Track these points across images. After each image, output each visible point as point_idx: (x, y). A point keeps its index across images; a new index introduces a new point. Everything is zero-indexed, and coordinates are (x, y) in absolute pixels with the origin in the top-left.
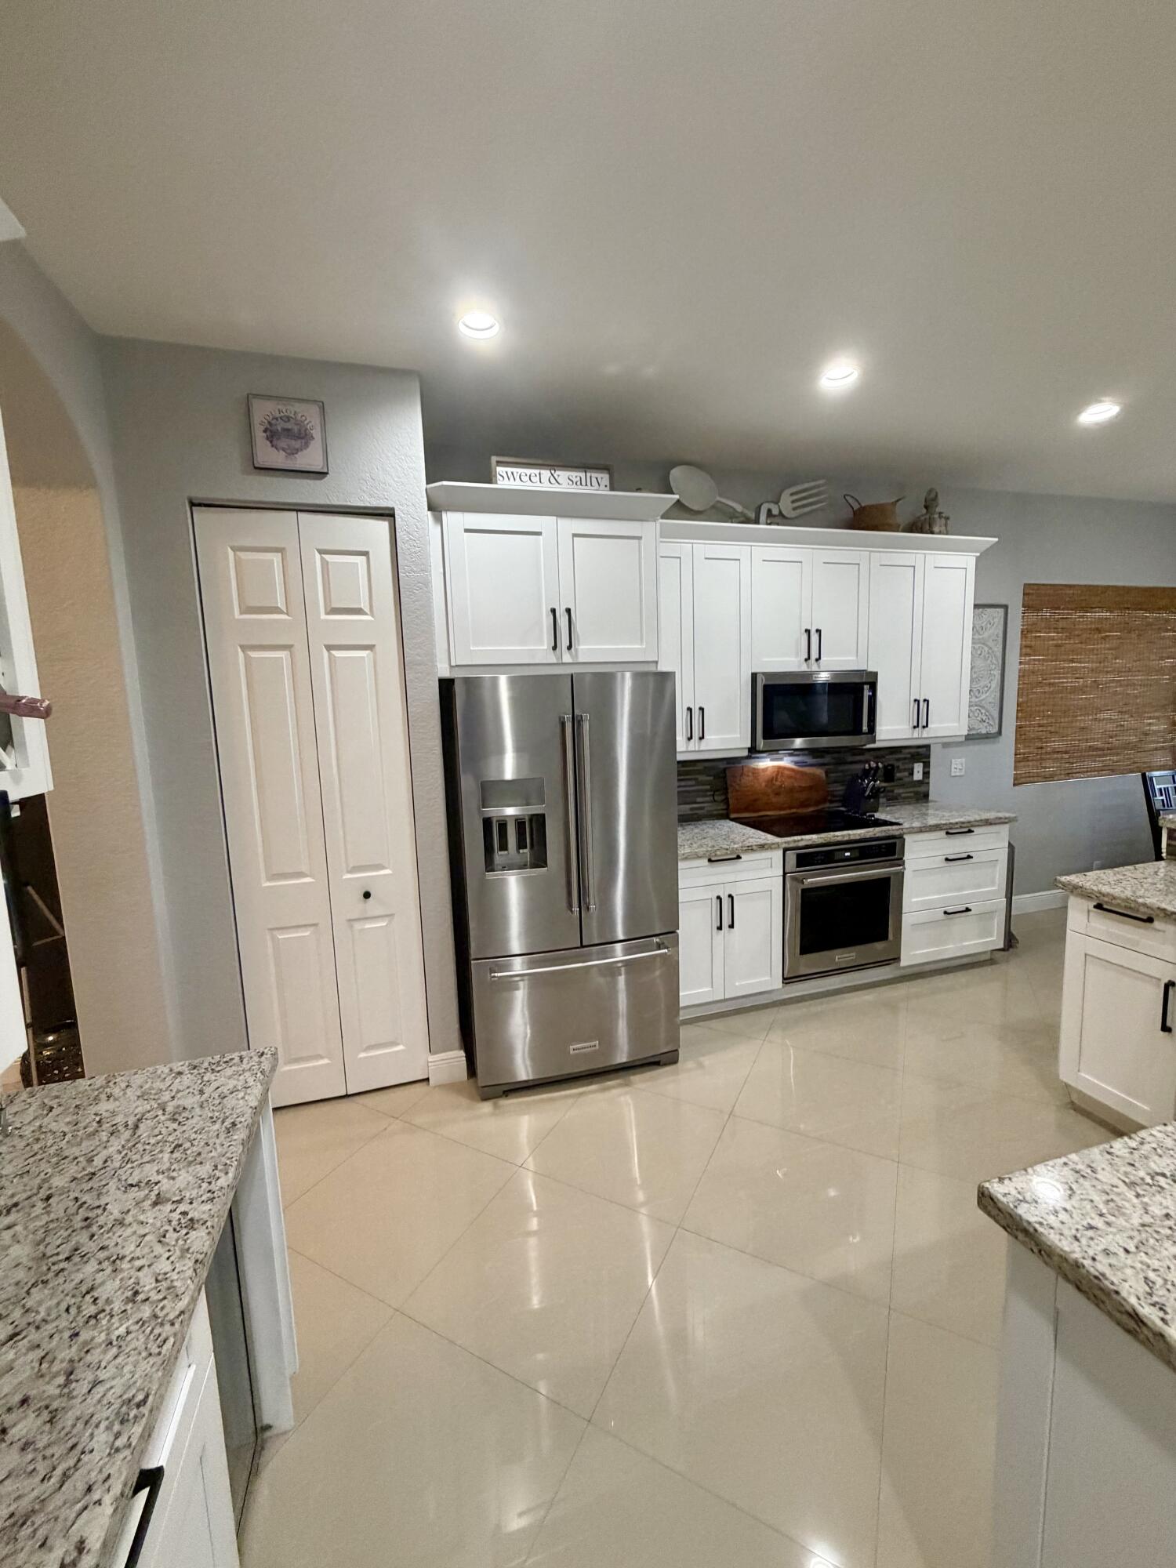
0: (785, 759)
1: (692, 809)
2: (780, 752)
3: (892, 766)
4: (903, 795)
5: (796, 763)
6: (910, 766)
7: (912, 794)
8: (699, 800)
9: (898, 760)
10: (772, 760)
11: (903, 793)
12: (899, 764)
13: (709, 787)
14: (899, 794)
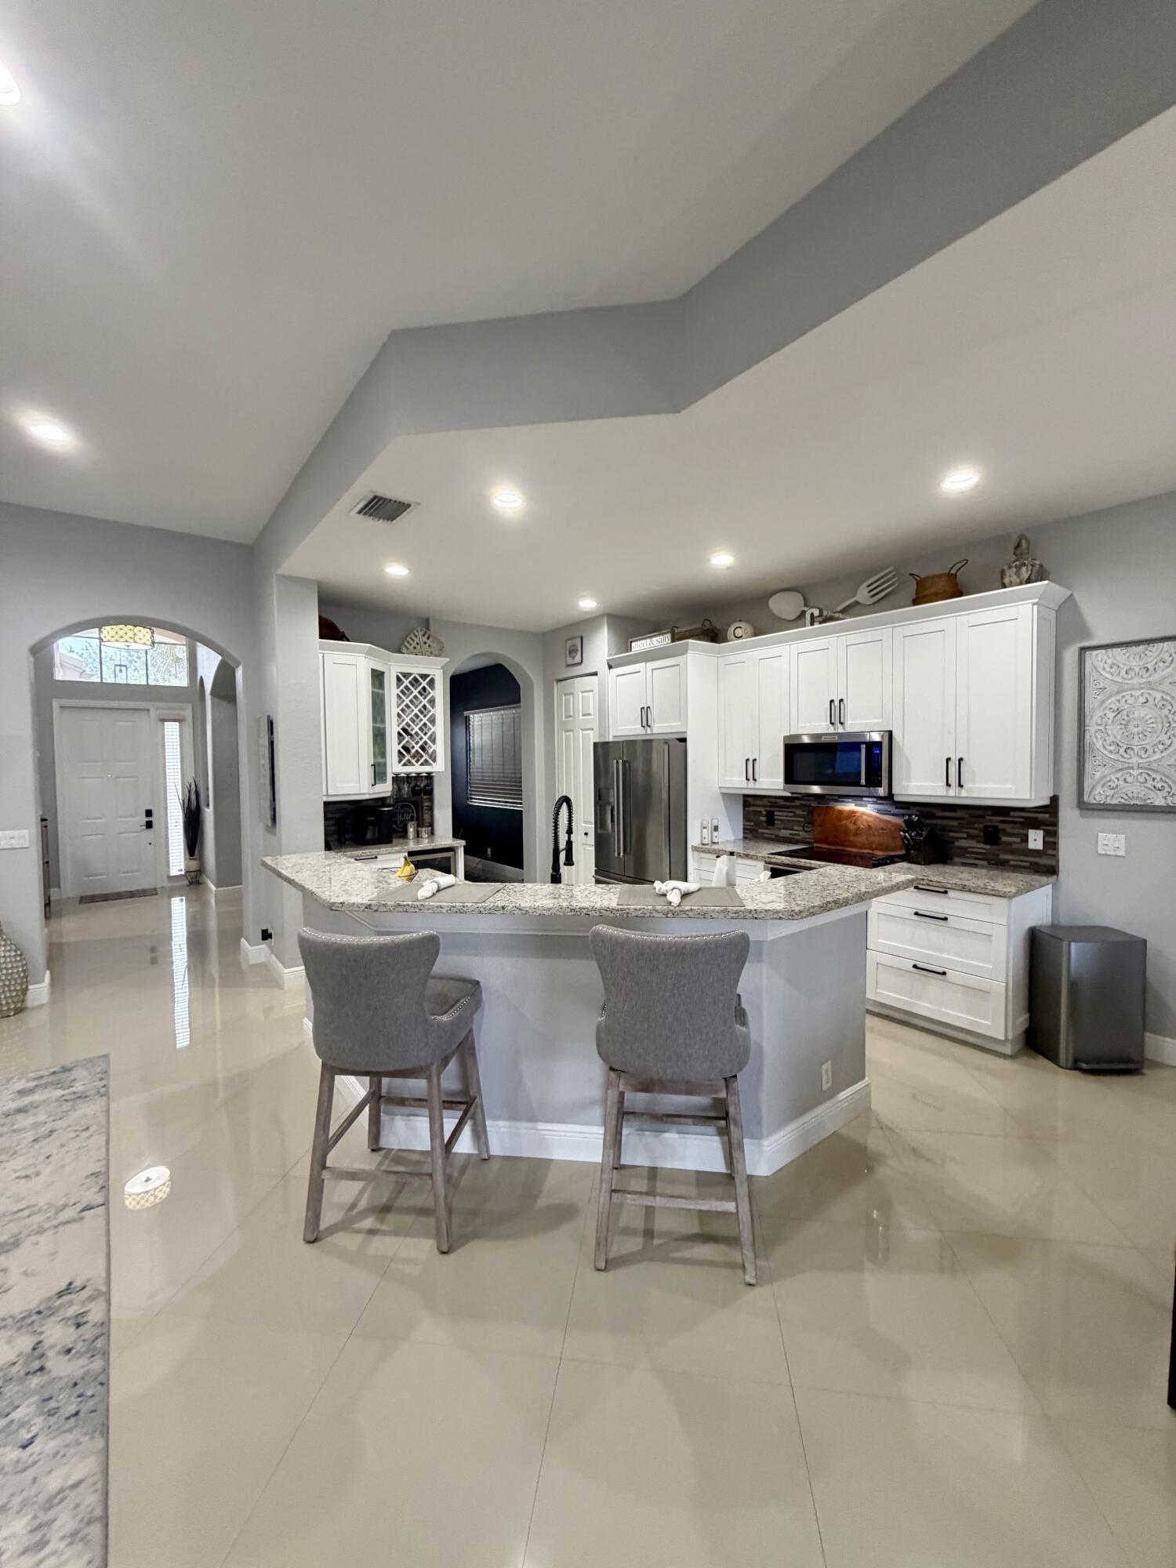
0: (869, 805)
1: (791, 834)
2: (864, 799)
3: (995, 828)
4: (1012, 863)
5: (879, 811)
6: (1023, 832)
7: (1028, 864)
8: (796, 828)
9: (1002, 822)
10: (856, 805)
11: (1013, 860)
12: (1009, 828)
13: (802, 819)
14: (1008, 861)
